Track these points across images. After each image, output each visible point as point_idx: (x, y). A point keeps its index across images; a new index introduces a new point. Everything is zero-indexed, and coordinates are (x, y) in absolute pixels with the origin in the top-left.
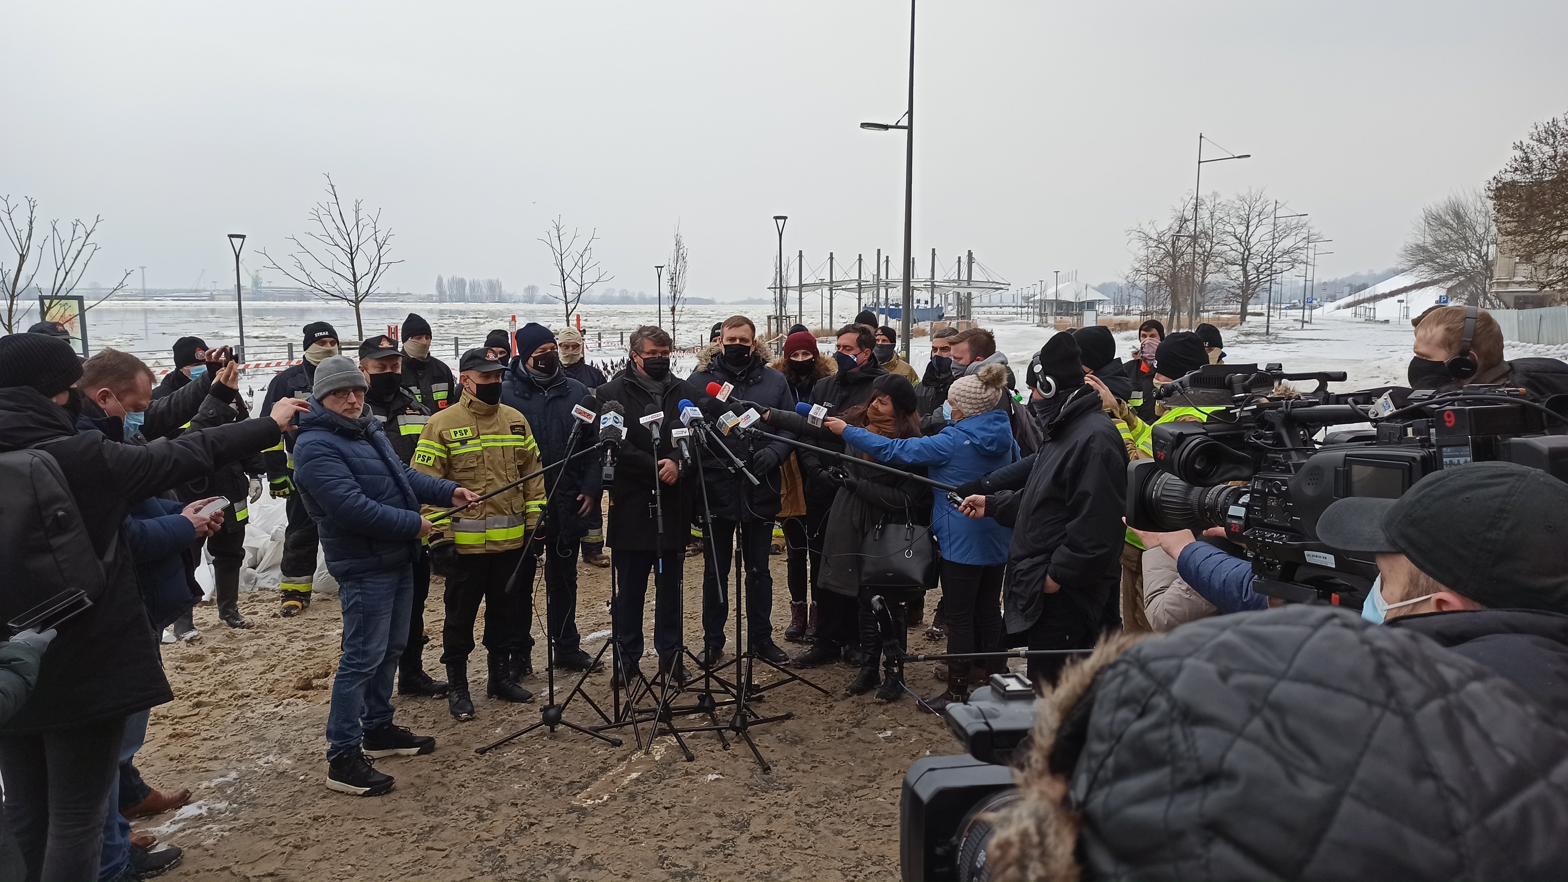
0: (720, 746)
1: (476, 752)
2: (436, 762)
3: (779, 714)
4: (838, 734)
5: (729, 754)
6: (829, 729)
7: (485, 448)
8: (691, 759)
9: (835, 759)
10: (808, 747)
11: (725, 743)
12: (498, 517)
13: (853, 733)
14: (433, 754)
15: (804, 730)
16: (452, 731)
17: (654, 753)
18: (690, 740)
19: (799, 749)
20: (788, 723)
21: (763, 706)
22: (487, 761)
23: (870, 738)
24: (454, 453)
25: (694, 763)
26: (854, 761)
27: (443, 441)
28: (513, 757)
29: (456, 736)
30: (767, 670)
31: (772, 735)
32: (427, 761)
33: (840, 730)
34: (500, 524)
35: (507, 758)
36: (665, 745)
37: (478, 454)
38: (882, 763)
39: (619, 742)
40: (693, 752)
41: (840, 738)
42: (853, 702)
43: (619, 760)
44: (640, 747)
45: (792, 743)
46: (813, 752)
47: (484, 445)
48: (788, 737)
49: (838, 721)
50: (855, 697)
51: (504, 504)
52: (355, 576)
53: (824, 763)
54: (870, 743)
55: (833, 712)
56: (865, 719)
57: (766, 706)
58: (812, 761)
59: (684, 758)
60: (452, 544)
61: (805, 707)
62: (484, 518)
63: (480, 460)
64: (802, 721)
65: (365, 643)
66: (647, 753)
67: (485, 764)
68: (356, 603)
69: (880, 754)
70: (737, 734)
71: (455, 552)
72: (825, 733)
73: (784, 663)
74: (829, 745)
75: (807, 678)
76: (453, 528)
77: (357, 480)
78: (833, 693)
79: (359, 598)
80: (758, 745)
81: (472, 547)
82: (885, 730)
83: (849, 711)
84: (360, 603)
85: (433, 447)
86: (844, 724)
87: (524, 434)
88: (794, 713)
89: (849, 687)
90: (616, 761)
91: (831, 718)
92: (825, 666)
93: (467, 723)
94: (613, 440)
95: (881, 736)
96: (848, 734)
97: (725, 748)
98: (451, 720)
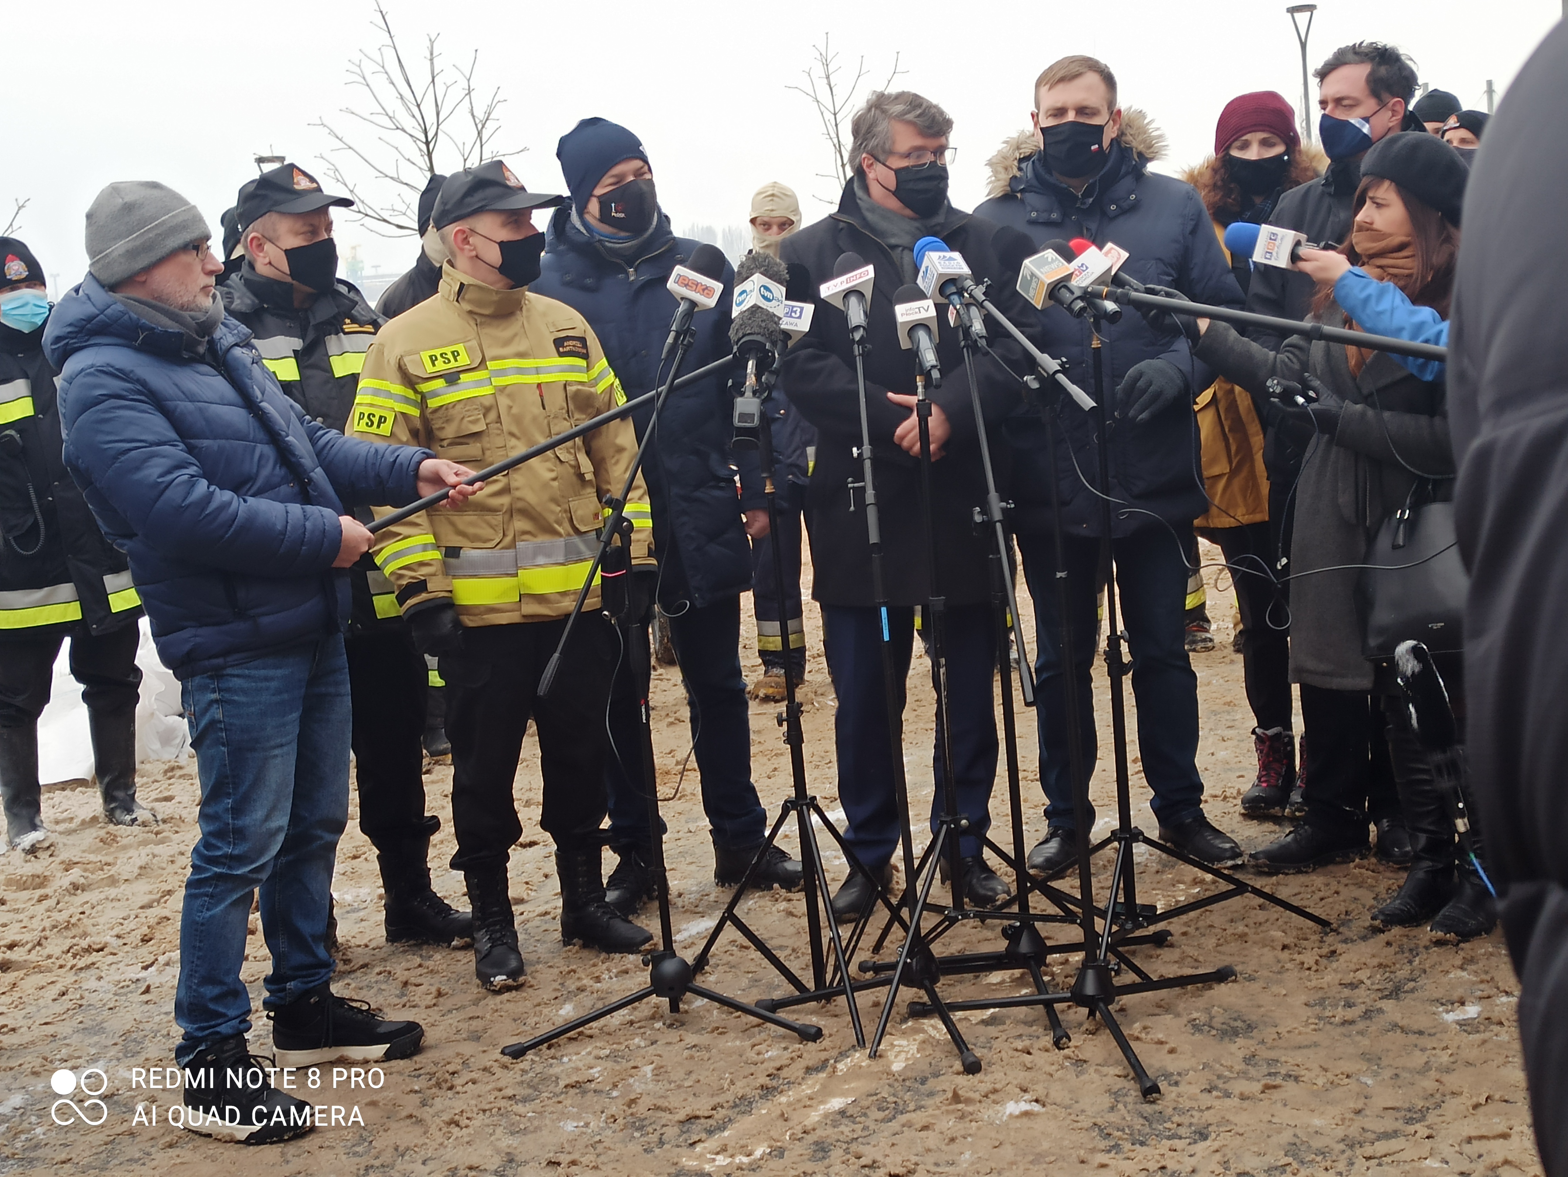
0: (1047, 1040)
1: (503, 1052)
2: (420, 1075)
3: (1201, 971)
4: (1341, 1013)
5: (1068, 1057)
6: (1321, 1002)
7: (502, 389)
8: (972, 1068)
9: (1326, 1070)
10: (1263, 1042)
11: (1059, 1033)
12: (543, 539)
13: (1380, 1011)
14: (415, 1058)
15: (1259, 1006)
16: (472, 1011)
17: (891, 1055)
18: (982, 1028)
19: (1239, 1048)
20: (1222, 990)
21: (1166, 954)
22: (524, 1071)
23: (1422, 1022)
24: (433, 403)
25: (979, 1076)
26: (1376, 1074)
27: (409, 380)
28: (580, 1064)
29: (474, 1023)
30: (1188, 879)
31: (1178, 1015)
32: (400, 1073)
33: (1349, 1005)
34: (549, 556)
35: (567, 1066)
36: (921, 1037)
37: (487, 403)
38: (1446, 1078)
39: (813, 1030)
40: (978, 1052)
41: (1345, 1023)
42: (1389, 944)
43: (809, 1070)
44: (861, 1042)
45: (1224, 1033)
46: (1272, 1054)
47: (499, 381)
48: (1217, 1022)
49: (1345, 985)
50: (1396, 931)
51: (553, 512)
52: (206, 663)
53: (1297, 1079)
54: (1421, 1033)
55: (1334, 965)
56: (1414, 980)
57: (1175, 954)
58: (1270, 1074)
59: (958, 1065)
60: (448, 604)
61: (1268, 955)
62: (513, 545)
63: (492, 416)
64: (1255, 987)
65: (237, 811)
66: (874, 1055)
67: (519, 1079)
68: (213, 723)
69: (1444, 1058)
70: (1092, 1013)
71: (457, 624)
72: (1309, 1012)
73: (1230, 863)
74: (1315, 1039)
75: (1283, 893)
76: (448, 570)
77: (190, 450)
78: (1343, 924)
79: (217, 713)
80: (1138, 1039)
81: (491, 610)
82: (1463, 1004)
83: (1375, 962)
84: (220, 722)
85: (389, 395)
86: (1361, 991)
87: (586, 356)
88: (1238, 968)
89: (1381, 912)
90: (801, 1073)
91: (1329, 978)
92: (1331, 868)
93: (506, 996)
94: (758, 338)
95: (1450, 1017)
96: (1367, 1015)
97: (1057, 1044)
98: (475, 988)
